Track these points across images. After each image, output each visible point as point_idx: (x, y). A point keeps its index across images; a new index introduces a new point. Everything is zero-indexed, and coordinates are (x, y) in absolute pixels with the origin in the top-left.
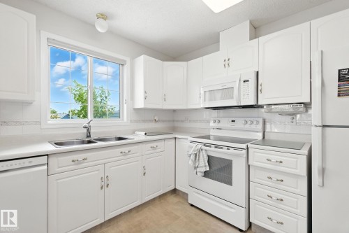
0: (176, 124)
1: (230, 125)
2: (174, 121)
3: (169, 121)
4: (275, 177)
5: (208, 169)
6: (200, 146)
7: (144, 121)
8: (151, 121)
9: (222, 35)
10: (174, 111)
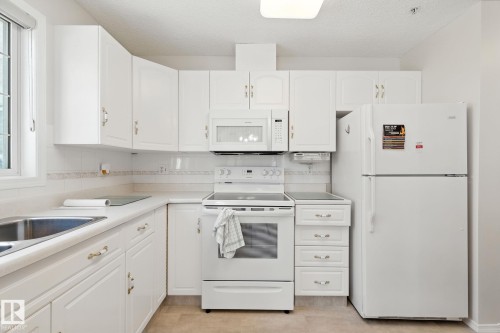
0: (137, 179)
1: (245, 177)
2: (132, 173)
3: (125, 173)
4: (323, 233)
5: (243, 244)
6: (230, 211)
7: (80, 175)
8: (94, 174)
9: (239, 49)
10: (134, 153)
